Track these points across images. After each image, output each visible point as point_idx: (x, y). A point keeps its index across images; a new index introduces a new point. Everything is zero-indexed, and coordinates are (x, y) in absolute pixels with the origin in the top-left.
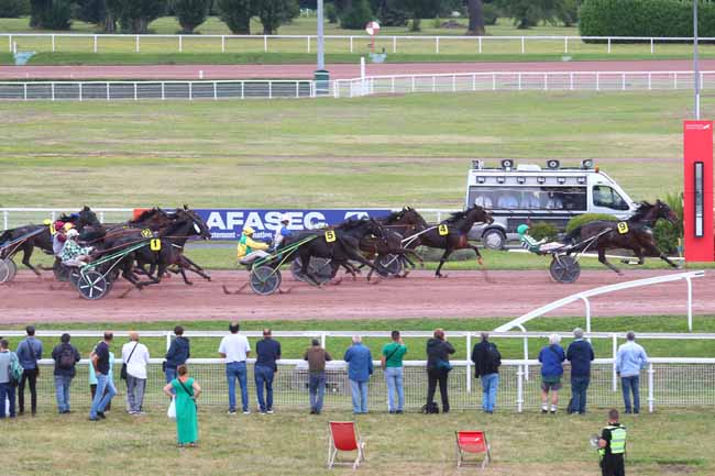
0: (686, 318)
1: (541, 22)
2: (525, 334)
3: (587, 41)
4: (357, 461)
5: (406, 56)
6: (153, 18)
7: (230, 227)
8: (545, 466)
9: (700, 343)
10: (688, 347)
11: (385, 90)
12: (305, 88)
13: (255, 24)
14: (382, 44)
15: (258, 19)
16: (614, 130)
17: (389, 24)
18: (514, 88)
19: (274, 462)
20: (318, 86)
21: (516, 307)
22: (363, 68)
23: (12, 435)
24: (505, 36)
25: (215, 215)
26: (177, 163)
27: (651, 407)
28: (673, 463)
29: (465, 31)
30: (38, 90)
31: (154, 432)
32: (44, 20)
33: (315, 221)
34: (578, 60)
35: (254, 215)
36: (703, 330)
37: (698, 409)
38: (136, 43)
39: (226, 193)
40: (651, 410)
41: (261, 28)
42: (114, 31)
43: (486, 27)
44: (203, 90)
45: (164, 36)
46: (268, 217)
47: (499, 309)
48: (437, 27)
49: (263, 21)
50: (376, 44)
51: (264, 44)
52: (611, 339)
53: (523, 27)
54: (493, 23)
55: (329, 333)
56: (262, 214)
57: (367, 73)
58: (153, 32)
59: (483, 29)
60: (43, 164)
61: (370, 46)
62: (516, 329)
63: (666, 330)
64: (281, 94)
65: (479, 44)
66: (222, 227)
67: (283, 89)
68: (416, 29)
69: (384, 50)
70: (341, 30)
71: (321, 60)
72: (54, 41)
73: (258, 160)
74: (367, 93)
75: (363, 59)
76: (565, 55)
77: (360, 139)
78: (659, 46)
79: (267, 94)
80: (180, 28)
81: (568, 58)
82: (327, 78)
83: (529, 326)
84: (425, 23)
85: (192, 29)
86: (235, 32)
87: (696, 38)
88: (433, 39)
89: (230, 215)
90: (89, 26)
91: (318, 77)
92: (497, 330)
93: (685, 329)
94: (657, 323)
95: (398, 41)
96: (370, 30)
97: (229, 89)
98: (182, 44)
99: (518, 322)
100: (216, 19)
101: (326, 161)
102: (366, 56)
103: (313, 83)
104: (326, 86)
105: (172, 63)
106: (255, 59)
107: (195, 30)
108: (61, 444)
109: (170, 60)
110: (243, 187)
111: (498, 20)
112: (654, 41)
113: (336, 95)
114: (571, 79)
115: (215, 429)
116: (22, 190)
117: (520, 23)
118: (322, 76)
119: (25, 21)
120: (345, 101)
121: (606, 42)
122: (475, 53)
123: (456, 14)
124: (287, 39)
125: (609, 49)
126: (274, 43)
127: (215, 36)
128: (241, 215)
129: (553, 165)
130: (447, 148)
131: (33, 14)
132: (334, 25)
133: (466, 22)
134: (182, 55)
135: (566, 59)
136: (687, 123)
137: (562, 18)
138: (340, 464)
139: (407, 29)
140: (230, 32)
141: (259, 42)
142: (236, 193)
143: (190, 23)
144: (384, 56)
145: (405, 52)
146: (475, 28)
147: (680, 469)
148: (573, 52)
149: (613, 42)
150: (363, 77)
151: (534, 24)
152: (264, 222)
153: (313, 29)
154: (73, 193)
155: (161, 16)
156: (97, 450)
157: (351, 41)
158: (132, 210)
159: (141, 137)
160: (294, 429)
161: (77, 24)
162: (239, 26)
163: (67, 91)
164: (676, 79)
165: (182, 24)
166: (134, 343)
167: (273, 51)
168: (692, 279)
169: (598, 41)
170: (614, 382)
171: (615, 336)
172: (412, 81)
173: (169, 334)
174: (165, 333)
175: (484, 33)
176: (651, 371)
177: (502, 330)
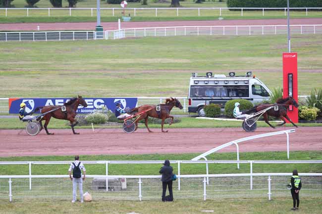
0: (287, 152)
2: (207, 162)
3: (230, 10)
5: (141, 18)
9: (293, 165)
10: (287, 167)
11: (130, 35)
12: (91, 35)
13: (65, 2)
14: (129, 12)
18: (195, 34)
20: (97, 34)
21: (199, 149)
22: (119, 25)
25: (49, 101)
26: (29, 74)
27: (270, 197)
29: (170, 4)
33: (99, 104)
34: (227, 20)
36: (295, 159)
38: (6, 12)
39: (54, 89)
40: (270, 199)
41: (67, 4)
43: (180, 2)
44: (40, 36)
45: (20, 9)
48: (155, 3)
50: (125, 11)
51: (70, 12)
52: (249, 164)
53: (198, 3)
55: (109, 162)
57: (121, 27)
59: (179, 4)
61: (123, 13)
62: (202, 159)
63: (276, 159)
64: (79, 38)
65: (177, 12)
67: (80, 36)
68: (145, 4)
69: (129, 15)
70: (108, 5)
71: (99, 20)
73: (69, 72)
74: (122, 37)
75: (119, 20)
76: (221, 17)
77: (120, 61)
79: (72, 38)
80: (27, 4)
81: (222, 18)
82: (102, 30)
83: (209, 157)
84: (149, 1)
85: (32, 5)
86: (55, 6)
87: (288, 8)
88: (154, 9)
89: (57, 101)
91: (97, 30)
92: (193, 160)
93: (286, 158)
94: (272, 155)
95: (136, 10)
96: (122, 5)
97: (53, 36)
98: (28, 13)
99: (203, 156)
102: (121, 18)
103: (95, 33)
104: (102, 34)
105: (24, 22)
106: (64, 20)
107: (35, 5)
109: (23, 20)
110: (62, 86)
112: (264, 10)
113: (106, 38)
114: (224, 29)
117: (196, 1)
118: (99, 29)
120: (111, 42)
121: (240, 10)
122: (175, 16)
124: (79, 11)
125: (242, 14)
126: (75, 12)
127: (45, 9)
128: (62, 101)
130: (163, 65)
132: (104, 2)
134: (29, 18)
135: (220, 18)
136: (284, 54)
139: (140, 4)
140: (52, 6)
141: (67, 11)
142: (59, 89)
143: (32, 2)
144: (130, 18)
145: (141, 15)
146: (175, 3)
148: (224, 15)
149: (244, 10)
150: (120, 29)
157: (113, 10)
158: (8, 98)
159: (10, 60)
162: (57, 3)
164: (276, 29)
165: (28, 2)
167: (75, 16)
168: (289, 133)
169: (236, 10)
170: (251, 185)
171: (251, 162)
172: (144, 31)
173: (30, 163)
174: (28, 162)
175: (179, 6)
176: (269, 180)
177: (195, 160)
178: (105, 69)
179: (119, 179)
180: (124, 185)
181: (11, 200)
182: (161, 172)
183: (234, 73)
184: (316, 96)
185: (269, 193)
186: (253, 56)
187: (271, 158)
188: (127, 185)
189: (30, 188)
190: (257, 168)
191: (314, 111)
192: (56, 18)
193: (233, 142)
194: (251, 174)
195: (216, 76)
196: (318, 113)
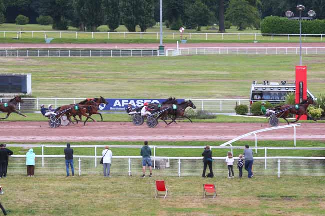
0: (294, 141)
1: (247, 28)
2: (232, 147)
3: (264, 35)
4: (166, 195)
5: (195, 41)
6: (99, 26)
7: (123, 106)
8: (237, 198)
9: (298, 151)
10: (294, 152)
11: (185, 54)
12: (155, 53)
13: (138, 28)
14: (186, 36)
15: (139, 26)
16: (272, 69)
17: (190, 29)
18: (235, 53)
19: (135, 195)
20: (160, 52)
21: (229, 137)
22: (178, 46)
23: (35, 184)
24: (234, 33)
25: (118, 101)
26: (105, 81)
27: (279, 175)
28: (286, 197)
29: (218, 31)
30: (54, 53)
31: (89, 184)
32: (58, 26)
34: (260, 43)
35: (132, 101)
36: (300, 146)
37: (298, 176)
38: (92, 35)
39: (123, 93)
40: (279, 176)
41: (140, 30)
42: (84, 30)
43: (226, 30)
44: (116, 53)
45: (103, 32)
46: (138, 102)
47: (223, 137)
48: (208, 30)
49: (141, 27)
50: (183, 36)
51: (141, 36)
52: (265, 149)
53: (240, 30)
54: (229, 28)
55: (156, 146)
56: (136, 101)
57: (179, 47)
58: (99, 31)
59: (225, 30)
60: (54, 81)
61: (181, 37)
62: (228, 145)
63: (286, 146)
64: (146, 55)
65: (223, 36)
66: (120, 105)
67: (147, 53)
68: (199, 30)
69: (186, 38)
71: (161, 42)
72: (61, 34)
73: (135, 80)
74: (179, 55)
75: (178, 42)
76: (256, 41)
77: (175, 72)
78: (292, 37)
79: (141, 55)
80: (109, 30)
81: (257, 42)
82: (164, 49)
83: (233, 144)
84: (203, 28)
85: (114, 29)
86: (130, 31)
87: (300, 35)
88: (206, 34)
89: (123, 101)
90: (75, 28)
91: (160, 49)
92: (221, 145)
93: (294, 146)
94: (282, 143)
95: (192, 35)
96: (181, 31)
97: (126, 53)
98: (109, 36)
99: (229, 143)
100: (124, 26)
101: (162, 80)
103: (158, 51)
104: (164, 52)
105: (106, 43)
106: (137, 42)
107: (115, 30)
108: (54, 188)
109: (105, 42)
110: (129, 90)
111: (231, 27)
112: (290, 36)
113: (167, 55)
114: (257, 49)
115: (113, 182)
116: (46, 91)
117: (239, 28)
118: (162, 48)
119: (50, 27)
120: (170, 58)
121: (271, 36)
122: (221, 39)
123: (215, 25)
124: (150, 34)
125: (272, 39)
126: (145, 36)
127: (122, 32)
128: (127, 101)
129: (283, 83)
130: (208, 76)
131: (54, 24)
132: (168, 29)
133: (218, 28)
134: (110, 40)
135: (255, 42)
136: (297, 67)
137: (255, 27)
138: (159, 196)
139: (196, 30)
140: (128, 31)
141: (139, 35)
142: (127, 92)
143: (113, 28)
144: (186, 41)
145: (194, 39)
146: (222, 30)
147: (289, 199)
148: (258, 39)
149: (274, 36)
150: (178, 49)
151: (245, 29)
152: (136, 104)
153: (159, 30)
154: (64, 92)
155: (102, 25)
156: (67, 191)
157: (174, 35)
159: (92, 71)
160: (143, 183)
161: (70, 28)
162: (132, 29)
163: (65, 53)
165: (110, 28)
166: (107, 150)
167: (144, 38)
168: (296, 127)
169: (268, 36)
170: (266, 165)
171: (266, 148)
172: (197, 50)
173: (96, 146)
174: (94, 146)
175: (225, 32)
176: (279, 161)
177: (223, 146)
178: (163, 78)
179: (165, 159)
180: (168, 165)
181: (80, 174)
182: (203, 155)
183: (285, 82)
184: (322, 100)
185: (279, 172)
186: (278, 70)
187: (282, 145)
188: (170, 164)
189: (96, 165)
190: (270, 153)
191: (320, 111)
192: (131, 40)
193: (253, 132)
194: (266, 157)
195: (271, 83)
196: (322, 112)
